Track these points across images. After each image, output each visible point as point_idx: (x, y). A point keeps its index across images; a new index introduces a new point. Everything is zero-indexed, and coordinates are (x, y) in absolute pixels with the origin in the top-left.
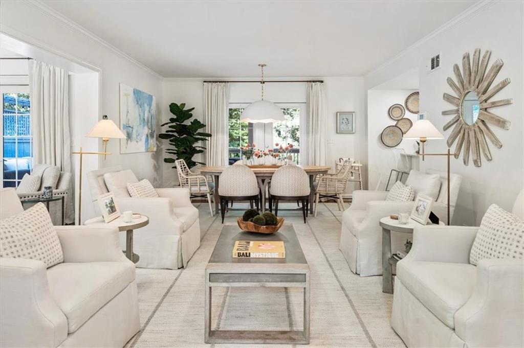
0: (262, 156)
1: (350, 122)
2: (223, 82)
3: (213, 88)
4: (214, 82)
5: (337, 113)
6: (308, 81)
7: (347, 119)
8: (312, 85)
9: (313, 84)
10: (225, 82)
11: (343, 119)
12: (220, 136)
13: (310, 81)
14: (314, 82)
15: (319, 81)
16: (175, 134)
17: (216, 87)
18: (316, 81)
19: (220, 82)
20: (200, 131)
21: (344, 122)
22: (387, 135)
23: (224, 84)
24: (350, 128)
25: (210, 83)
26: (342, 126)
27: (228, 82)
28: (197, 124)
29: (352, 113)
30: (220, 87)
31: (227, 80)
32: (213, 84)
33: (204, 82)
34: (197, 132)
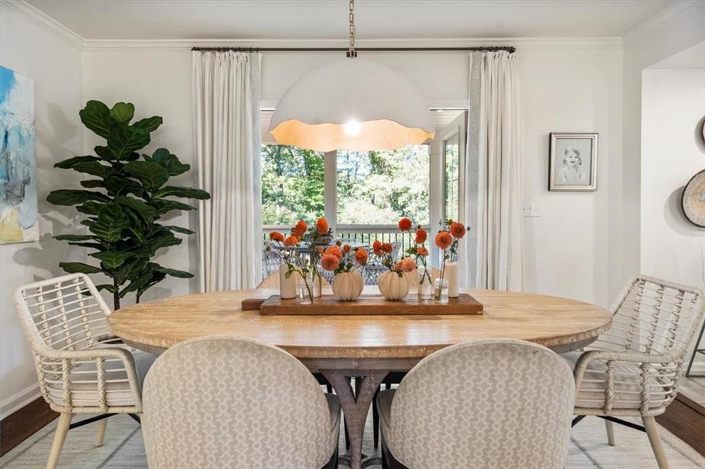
0: (349, 266)
1: (586, 161)
2: (244, 50)
3: (216, 65)
4: (219, 50)
5: (551, 134)
6: (474, 49)
7: (576, 152)
8: (485, 58)
9: (490, 54)
10: (251, 50)
11: (566, 152)
12: (236, 196)
13: (481, 49)
14: (491, 49)
15: (505, 48)
16: (104, 191)
17: (225, 65)
18: (496, 49)
19: (235, 50)
20: (174, 181)
21: (569, 160)
22: (694, 194)
23: (244, 54)
24: (585, 177)
25: (208, 53)
26: (564, 170)
27: (258, 50)
28: (168, 163)
29: (590, 137)
30: (234, 63)
31: (255, 46)
32: (217, 54)
33: (194, 49)
34: (164, 186)
